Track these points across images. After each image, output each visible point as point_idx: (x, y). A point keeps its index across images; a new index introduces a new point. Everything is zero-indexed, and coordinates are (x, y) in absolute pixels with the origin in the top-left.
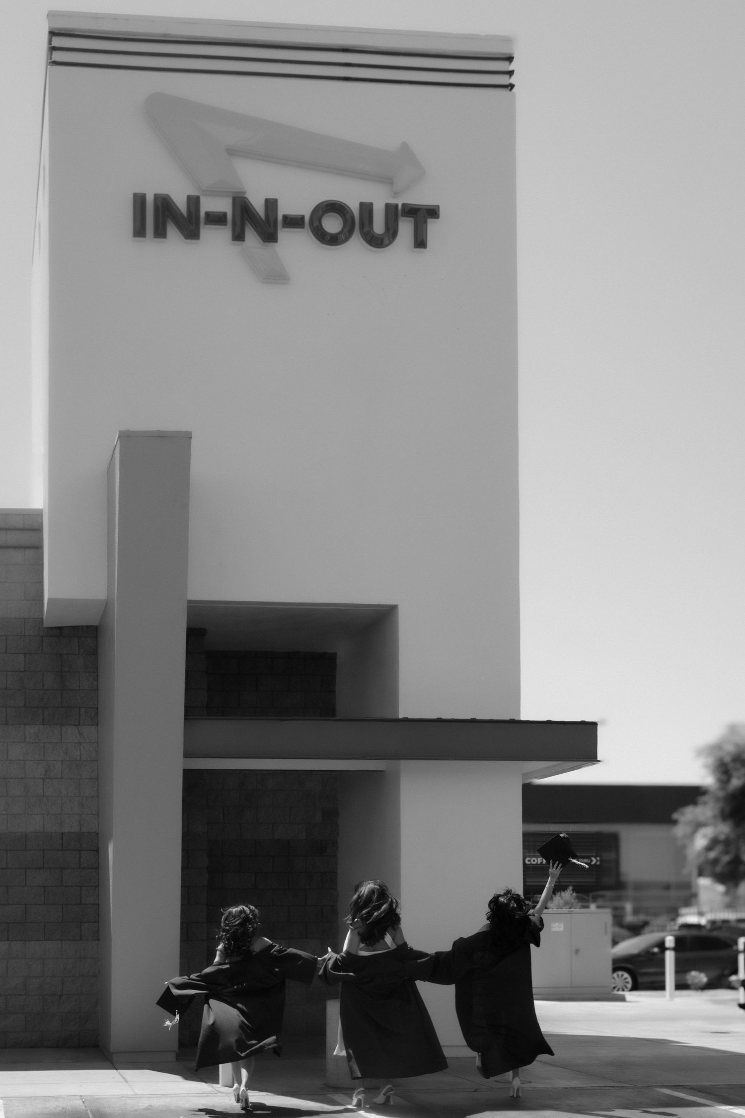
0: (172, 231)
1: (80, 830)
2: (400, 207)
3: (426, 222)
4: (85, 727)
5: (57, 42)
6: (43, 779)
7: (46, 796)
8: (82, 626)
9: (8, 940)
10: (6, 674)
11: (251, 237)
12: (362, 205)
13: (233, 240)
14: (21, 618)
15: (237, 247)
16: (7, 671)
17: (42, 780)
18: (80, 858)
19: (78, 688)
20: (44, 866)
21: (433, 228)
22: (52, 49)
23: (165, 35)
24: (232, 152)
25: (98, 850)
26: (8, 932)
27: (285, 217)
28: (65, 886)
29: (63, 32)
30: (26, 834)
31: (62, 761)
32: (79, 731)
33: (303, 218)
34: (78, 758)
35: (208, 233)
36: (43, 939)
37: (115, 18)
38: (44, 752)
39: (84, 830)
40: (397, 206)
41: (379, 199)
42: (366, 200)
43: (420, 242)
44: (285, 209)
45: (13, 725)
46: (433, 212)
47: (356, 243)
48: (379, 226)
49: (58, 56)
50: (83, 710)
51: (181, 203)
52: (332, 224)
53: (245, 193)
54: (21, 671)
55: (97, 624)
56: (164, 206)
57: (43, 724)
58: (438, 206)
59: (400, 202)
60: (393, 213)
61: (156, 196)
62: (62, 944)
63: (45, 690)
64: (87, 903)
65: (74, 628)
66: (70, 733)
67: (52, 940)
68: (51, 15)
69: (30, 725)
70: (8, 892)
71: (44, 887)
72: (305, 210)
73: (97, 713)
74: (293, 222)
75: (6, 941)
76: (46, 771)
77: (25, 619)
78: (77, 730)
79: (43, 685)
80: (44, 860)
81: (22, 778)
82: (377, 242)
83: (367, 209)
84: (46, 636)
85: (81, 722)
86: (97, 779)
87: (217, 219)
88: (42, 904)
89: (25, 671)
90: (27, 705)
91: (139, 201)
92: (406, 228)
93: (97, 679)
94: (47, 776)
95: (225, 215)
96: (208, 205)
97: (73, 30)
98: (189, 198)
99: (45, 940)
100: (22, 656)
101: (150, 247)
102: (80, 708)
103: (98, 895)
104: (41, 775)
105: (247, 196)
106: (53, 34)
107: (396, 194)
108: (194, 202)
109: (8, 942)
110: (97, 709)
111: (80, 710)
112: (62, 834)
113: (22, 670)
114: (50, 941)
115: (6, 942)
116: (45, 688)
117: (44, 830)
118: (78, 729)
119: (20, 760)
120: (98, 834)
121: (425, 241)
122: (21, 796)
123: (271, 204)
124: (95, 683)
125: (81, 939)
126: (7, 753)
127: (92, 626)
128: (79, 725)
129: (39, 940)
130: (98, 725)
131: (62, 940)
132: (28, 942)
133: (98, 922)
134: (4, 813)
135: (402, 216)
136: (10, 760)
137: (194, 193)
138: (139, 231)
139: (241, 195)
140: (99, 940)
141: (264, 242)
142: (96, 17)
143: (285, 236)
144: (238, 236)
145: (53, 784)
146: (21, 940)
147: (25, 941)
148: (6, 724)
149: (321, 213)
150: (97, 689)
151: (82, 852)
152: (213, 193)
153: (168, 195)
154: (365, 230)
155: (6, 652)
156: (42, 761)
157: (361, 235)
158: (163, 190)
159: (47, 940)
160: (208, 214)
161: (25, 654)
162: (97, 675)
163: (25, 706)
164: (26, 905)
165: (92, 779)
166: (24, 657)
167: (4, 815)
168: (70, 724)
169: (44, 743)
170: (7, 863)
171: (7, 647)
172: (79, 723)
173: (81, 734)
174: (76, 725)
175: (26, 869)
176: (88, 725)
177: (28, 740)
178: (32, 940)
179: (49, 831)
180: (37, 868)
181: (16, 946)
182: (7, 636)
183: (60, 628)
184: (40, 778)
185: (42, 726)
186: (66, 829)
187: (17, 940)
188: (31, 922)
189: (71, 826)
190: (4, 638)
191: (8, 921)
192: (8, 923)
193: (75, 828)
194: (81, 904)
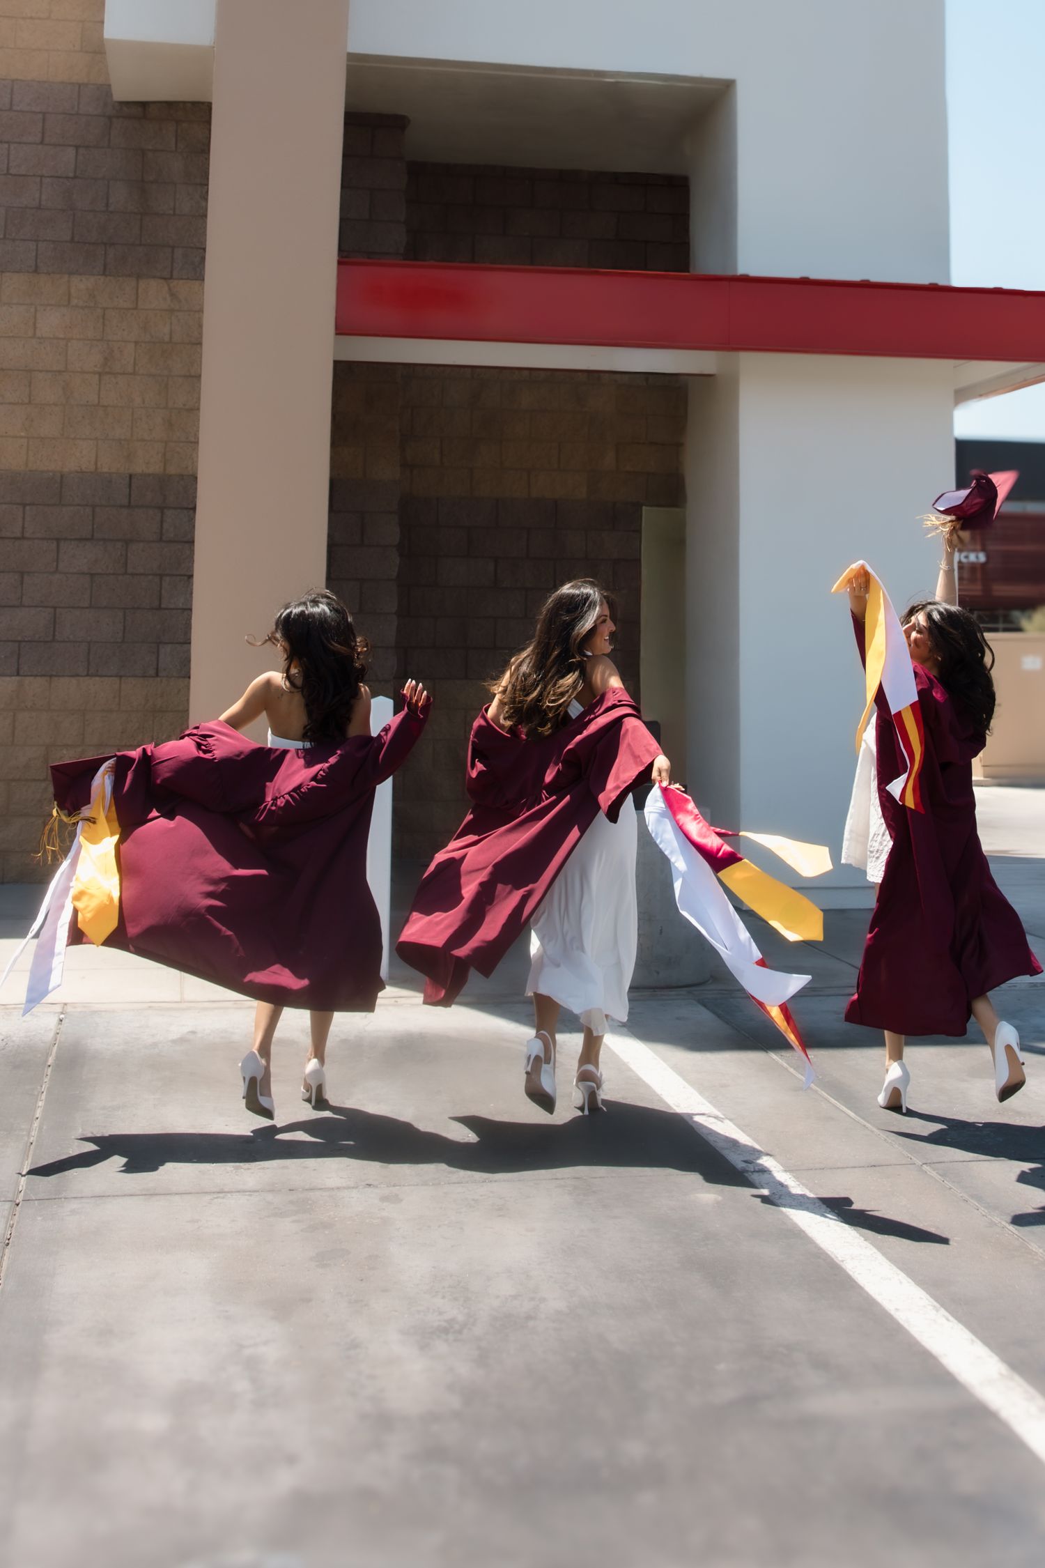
1: (165, 469)
4: (181, 282)
6: (100, 374)
7: (103, 406)
8: (183, 102)
9: (18, 674)
10: (41, 181)
14: (72, 84)
16: (42, 176)
17: (97, 376)
18: (162, 522)
19: (171, 212)
20: (93, 535)
25: (195, 508)
26: (19, 659)
28: (133, 575)
30: (62, 476)
31: (136, 343)
32: (170, 289)
36: (85, 673)
38: (104, 324)
39: (172, 470)
45: (48, 273)
50: (179, 253)
54: (67, 178)
55: (209, 98)
57: (104, 274)
62: (120, 684)
63: (112, 212)
64: (172, 606)
65: (170, 105)
66: (154, 293)
67: (101, 676)
69: (80, 274)
70: (22, 584)
71: (92, 575)
73: (203, 259)
75: (14, 676)
76: (106, 359)
77: (80, 85)
78: (166, 290)
79: (107, 205)
80: (93, 525)
81: (60, 372)
84: (118, 117)
85: (175, 274)
88: (87, 608)
89: (75, 177)
90: (76, 239)
93: (206, 197)
94: (107, 370)
99: (87, 675)
100: (71, 151)
102: (173, 248)
103: (192, 592)
104: (96, 366)
109: (18, 678)
110: (204, 250)
111: (173, 252)
112: (131, 476)
113: (71, 175)
114: (97, 678)
115: (13, 678)
116: (111, 209)
117: (96, 468)
118: (169, 286)
119: (58, 339)
120: (197, 478)
122: (55, 405)
124: (203, 203)
125: (157, 675)
126: (35, 324)
127: (202, 102)
128: (171, 278)
129: (78, 676)
130: (203, 279)
131: (121, 677)
132: (56, 678)
133: (188, 644)
134: (23, 434)
136: (39, 338)
140: (190, 676)
145: (117, 383)
146: (42, 676)
147: (51, 676)
148: (36, 270)
150: (205, 215)
151: (165, 510)
155: (42, 143)
156: (98, 340)
159: (93, 676)
161: (77, 147)
162: (207, 190)
163: (72, 241)
164: (55, 608)
165: (191, 376)
166: (74, 152)
167: (22, 437)
168: (154, 277)
169: (104, 309)
170: (23, 528)
171: (43, 134)
172: (172, 275)
173: (173, 295)
174: (165, 279)
175: (58, 540)
176: (188, 279)
177: (74, 302)
178: (63, 676)
179: (105, 470)
180: (81, 540)
181: (34, 686)
182: (44, 114)
183: (144, 105)
184: (94, 373)
185: (102, 278)
186: (139, 467)
187: (36, 676)
188: (64, 641)
189: (147, 462)
190: (40, 116)
191: (19, 638)
192: (20, 642)
193: (156, 468)
194: (159, 608)
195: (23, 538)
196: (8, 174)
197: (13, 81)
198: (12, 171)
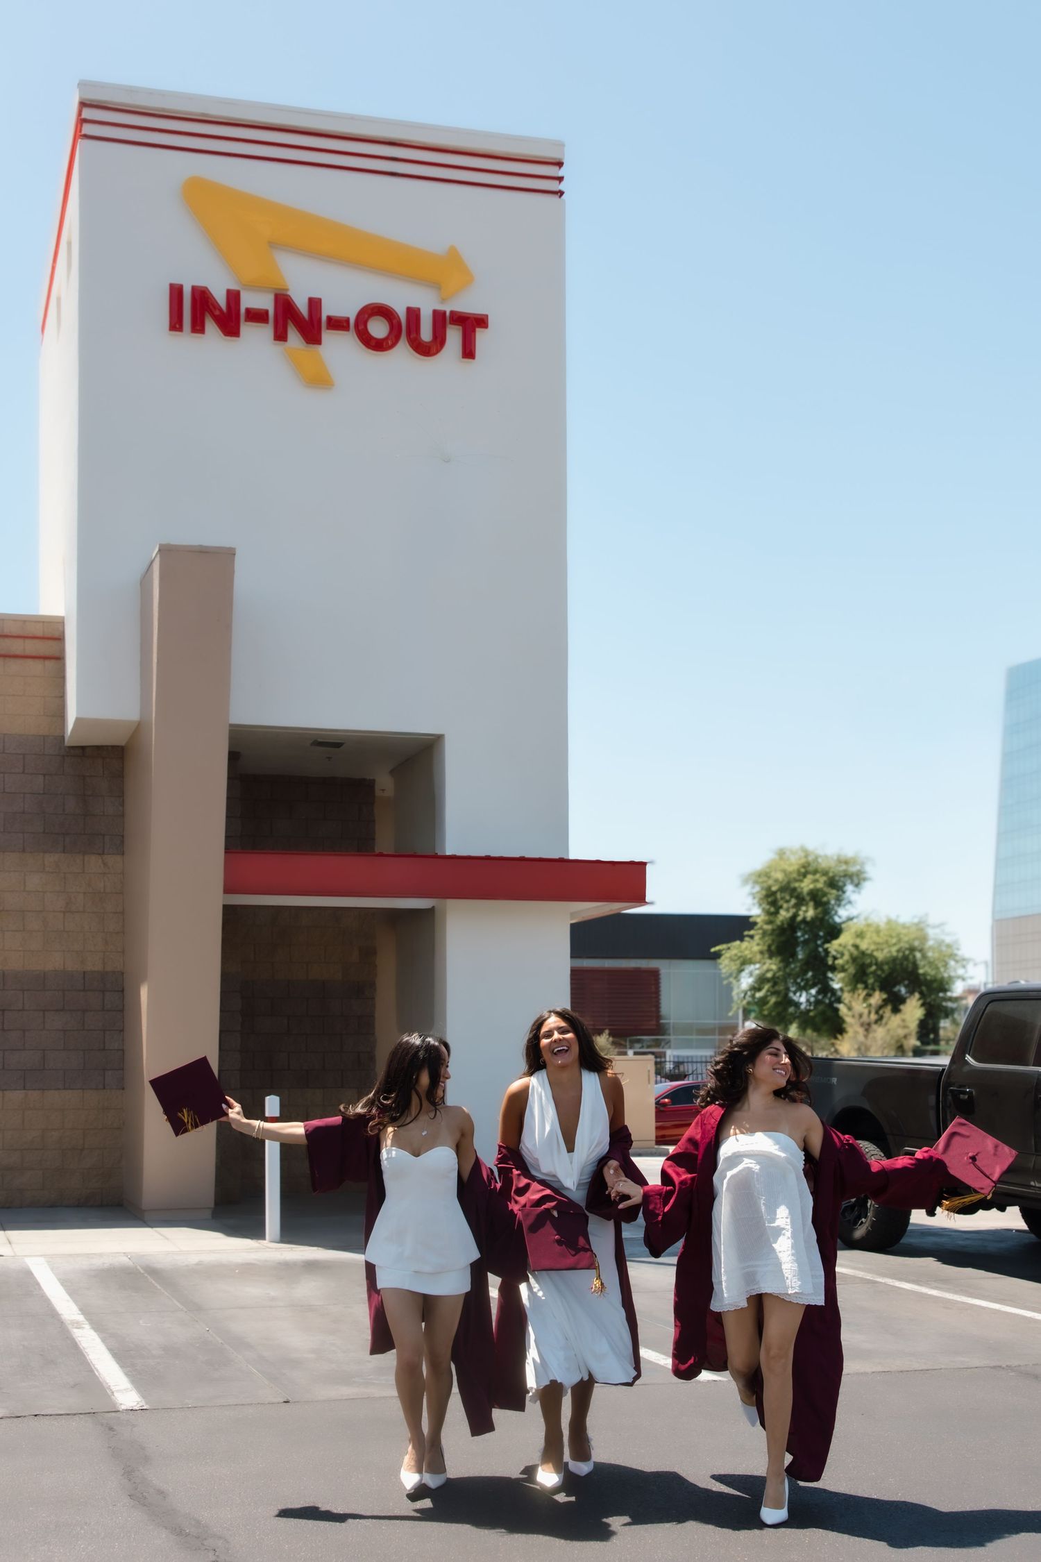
0: (211, 326)
1: (104, 968)
2: (448, 314)
3: (474, 331)
4: (109, 856)
5: (87, 113)
6: (64, 912)
7: (66, 931)
8: (107, 746)
9: (24, 1089)
10: (24, 796)
11: (294, 336)
12: (409, 310)
13: (275, 340)
14: (40, 736)
15: (279, 347)
16: (24, 793)
17: (62, 914)
18: (103, 999)
19: (102, 814)
20: (64, 1008)
21: (481, 336)
22: (81, 121)
23: (203, 114)
24: (273, 245)
25: (123, 991)
27: (329, 319)
28: (87, 1030)
29: (95, 103)
30: (44, 973)
31: (84, 893)
32: (103, 861)
33: (347, 320)
34: (102, 890)
35: (247, 329)
37: (151, 93)
38: (65, 883)
39: (109, 969)
40: (444, 313)
41: (427, 304)
42: (414, 305)
43: (468, 352)
44: (327, 310)
45: (31, 852)
46: (482, 322)
47: (403, 348)
48: (426, 334)
49: (88, 129)
50: (107, 838)
51: (221, 299)
52: (378, 329)
53: (287, 290)
54: (39, 794)
55: (123, 744)
56: (202, 299)
57: (64, 852)
58: (487, 316)
59: (448, 308)
60: (440, 320)
61: (194, 289)
62: (84, 1093)
63: (66, 815)
64: (111, 1048)
65: (98, 748)
66: (94, 863)
67: (73, 1089)
68: (83, 85)
69: (50, 853)
70: (24, 1037)
71: (64, 1031)
72: (350, 311)
73: (122, 842)
74: (338, 324)
75: (22, 1090)
76: (67, 903)
77: (44, 736)
78: (100, 861)
79: (64, 810)
80: (64, 1001)
81: (40, 911)
82: (425, 350)
83: (413, 314)
84: (68, 756)
85: (106, 851)
86: (123, 913)
87: (257, 316)
88: (62, 1050)
89: (44, 794)
90: (46, 831)
91: (176, 292)
92: (454, 336)
93: (122, 804)
94: (68, 910)
95: (267, 312)
96: (249, 301)
97: (105, 102)
98: (229, 292)
99: (64, 1089)
100: (41, 777)
101: (186, 341)
102: (104, 835)
103: (123, 1040)
104: (61, 908)
105: (289, 293)
106: (83, 104)
107: (443, 301)
108: (234, 297)
109: (24, 1091)
110: (123, 836)
111: (104, 838)
112: (84, 972)
113: (42, 792)
114: (70, 1091)
115: (22, 1092)
116: (66, 812)
117: (64, 968)
118: (102, 858)
119: (39, 891)
120: (123, 973)
121: (473, 350)
122: (39, 931)
123: (315, 304)
124: (121, 808)
125: (104, 1088)
126: (25, 883)
127: (118, 746)
128: (103, 854)
129: (59, 1089)
130: (123, 854)
131: (85, 1089)
132: (47, 1090)
133: (123, 1069)
134: (20, 949)
135: (450, 323)
136: (28, 892)
137: (234, 287)
138: (176, 324)
139: (284, 292)
140: (123, 1089)
141: (307, 343)
142: (131, 90)
143: (328, 336)
144: (280, 336)
145: (74, 918)
146: (39, 1090)
147: (43, 1090)
148: (24, 851)
149: (366, 316)
150: (123, 815)
151: (106, 992)
152: (256, 287)
153: (206, 288)
154: (412, 337)
155: (23, 773)
156: (62, 892)
157: (408, 342)
158: (201, 283)
159: (67, 1089)
160: (248, 311)
161: (44, 775)
162: (123, 800)
163: (44, 832)
164: (44, 1050)
165: (117, 913)
166: (43, 777)
167: (20, 951)
168: (94, 853)
169: (65, 873)
170: (23, 1004)
171: (24, 767)
172: (104, 852)
173: (105, 864)
174: (100, 854)
175: (44, 1011)
176: (113, 854)
177: (47, 869)
178: (51, 1089)
179: (70, 969)
180: (57, 1010)
181: (34, 1095)
182: (24, 755)
183: (83, 748)
184: (60, 912)
185: (63, 854)
186: (89, 967)
187: (35, 1090)
188: (50, 1070)
189: (93, 964)
190: (21, 756)
191: (25, 1068)
192: (25, 1070)
193: (98, 967)
194: (104, 1049)
195: (23, 1010)
196: (4, 792)
197: (5, 734)
198: (7, 790)
